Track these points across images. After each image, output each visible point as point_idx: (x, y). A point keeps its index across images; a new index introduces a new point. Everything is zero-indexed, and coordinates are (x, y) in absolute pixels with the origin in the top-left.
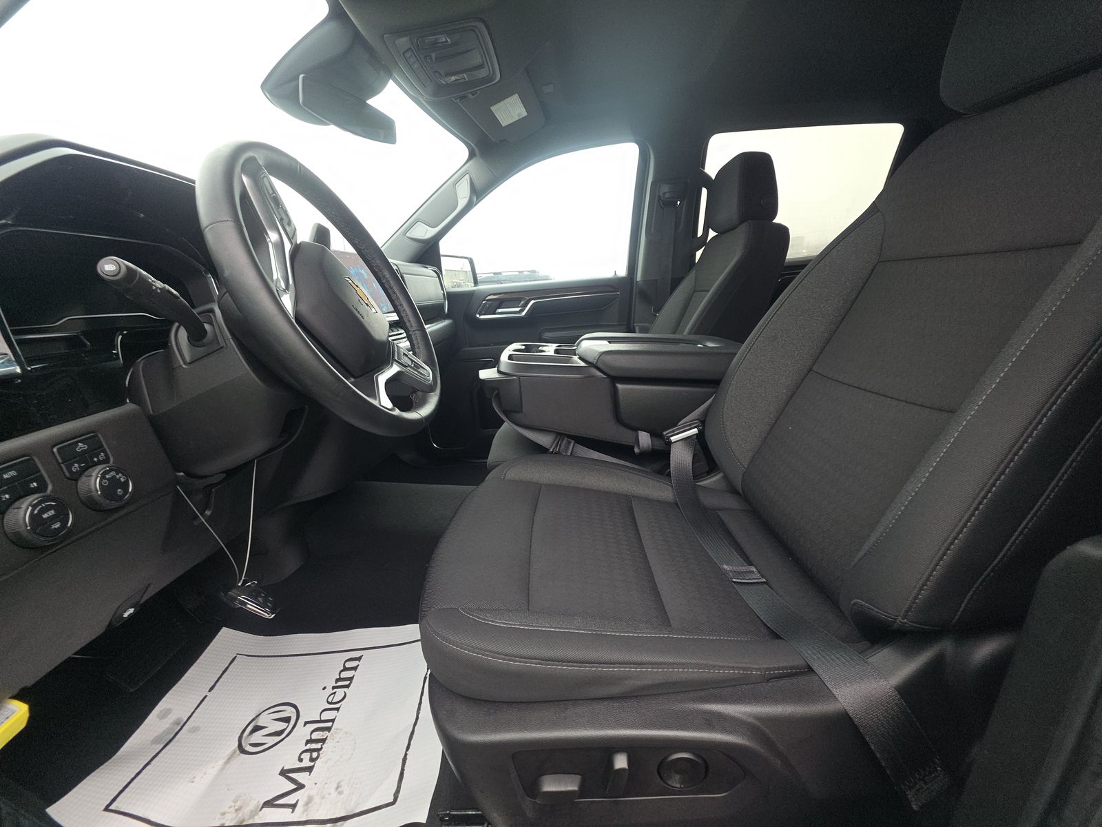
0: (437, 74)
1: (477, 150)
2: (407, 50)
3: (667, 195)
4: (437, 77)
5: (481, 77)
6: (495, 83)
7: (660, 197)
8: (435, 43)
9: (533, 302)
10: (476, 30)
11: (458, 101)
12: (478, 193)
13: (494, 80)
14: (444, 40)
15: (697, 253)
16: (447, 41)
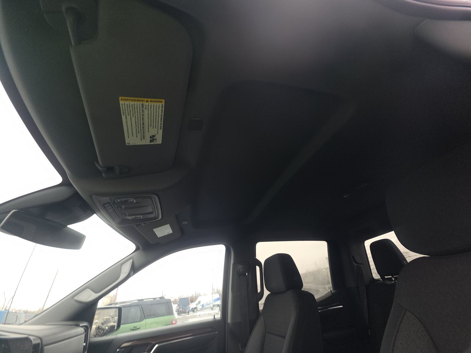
0: (123, 215)
1: (141, 247)
2: (107, 203)
3: (241, 270)
4: (123, 216)
5: (150, 217)
6: (158, 220)
7: (237, 271)
8: (127, 201)
9: (157, 346)
10: (152, 198)
11: (135, 226)
12: (135, 269)
13: (158, 219)
14: (132, 200)
15: (260, 302)
16: (133, 201)
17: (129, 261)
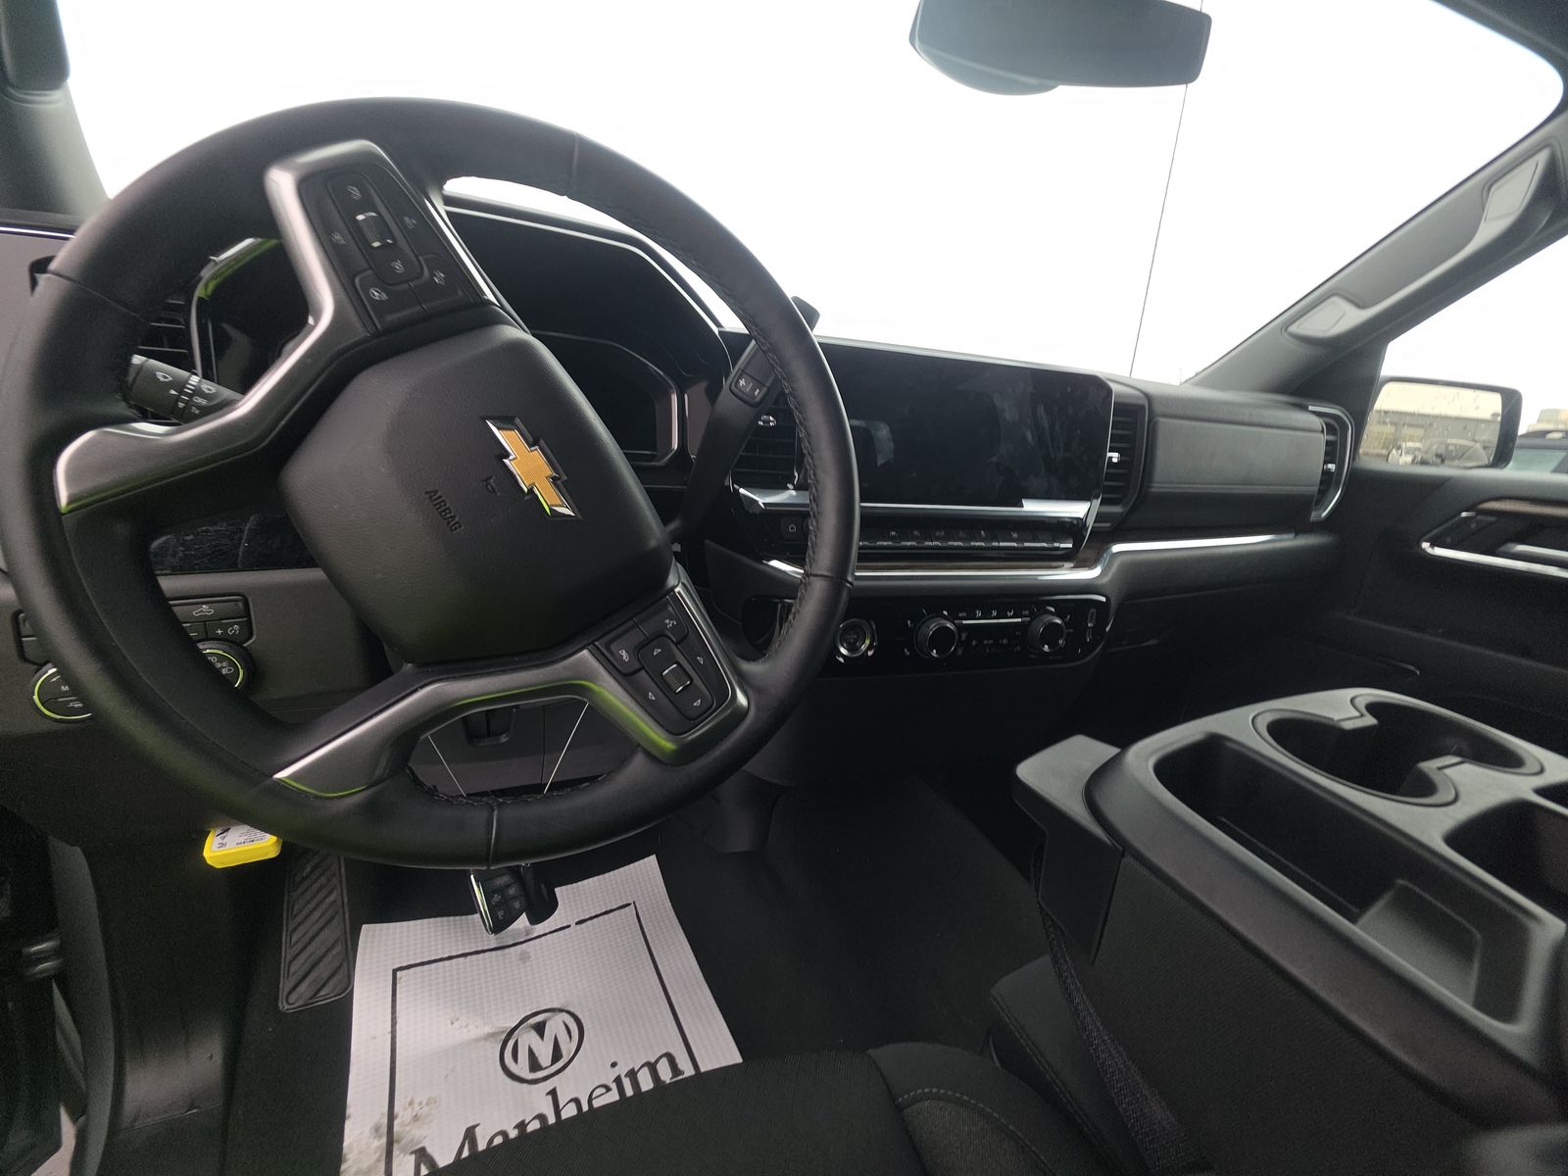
17: (1531, 163)
